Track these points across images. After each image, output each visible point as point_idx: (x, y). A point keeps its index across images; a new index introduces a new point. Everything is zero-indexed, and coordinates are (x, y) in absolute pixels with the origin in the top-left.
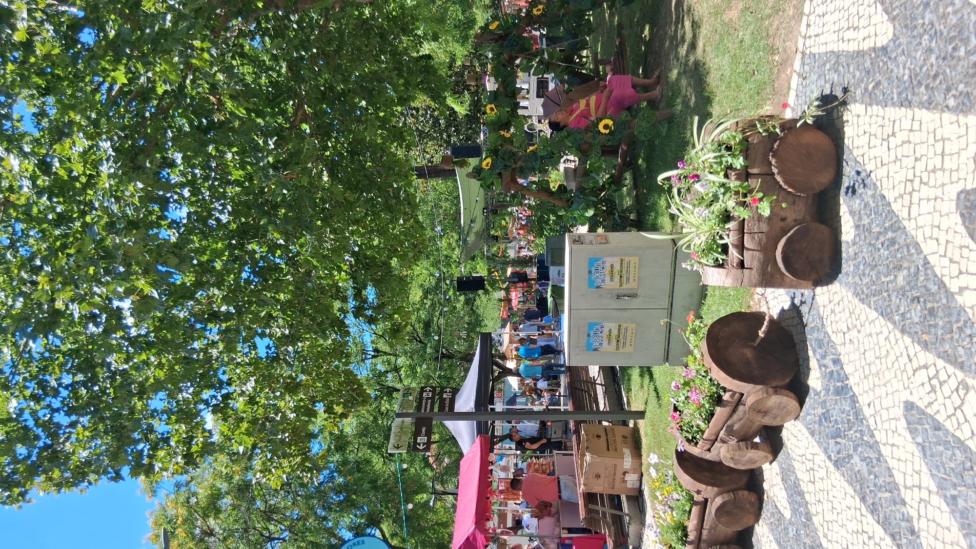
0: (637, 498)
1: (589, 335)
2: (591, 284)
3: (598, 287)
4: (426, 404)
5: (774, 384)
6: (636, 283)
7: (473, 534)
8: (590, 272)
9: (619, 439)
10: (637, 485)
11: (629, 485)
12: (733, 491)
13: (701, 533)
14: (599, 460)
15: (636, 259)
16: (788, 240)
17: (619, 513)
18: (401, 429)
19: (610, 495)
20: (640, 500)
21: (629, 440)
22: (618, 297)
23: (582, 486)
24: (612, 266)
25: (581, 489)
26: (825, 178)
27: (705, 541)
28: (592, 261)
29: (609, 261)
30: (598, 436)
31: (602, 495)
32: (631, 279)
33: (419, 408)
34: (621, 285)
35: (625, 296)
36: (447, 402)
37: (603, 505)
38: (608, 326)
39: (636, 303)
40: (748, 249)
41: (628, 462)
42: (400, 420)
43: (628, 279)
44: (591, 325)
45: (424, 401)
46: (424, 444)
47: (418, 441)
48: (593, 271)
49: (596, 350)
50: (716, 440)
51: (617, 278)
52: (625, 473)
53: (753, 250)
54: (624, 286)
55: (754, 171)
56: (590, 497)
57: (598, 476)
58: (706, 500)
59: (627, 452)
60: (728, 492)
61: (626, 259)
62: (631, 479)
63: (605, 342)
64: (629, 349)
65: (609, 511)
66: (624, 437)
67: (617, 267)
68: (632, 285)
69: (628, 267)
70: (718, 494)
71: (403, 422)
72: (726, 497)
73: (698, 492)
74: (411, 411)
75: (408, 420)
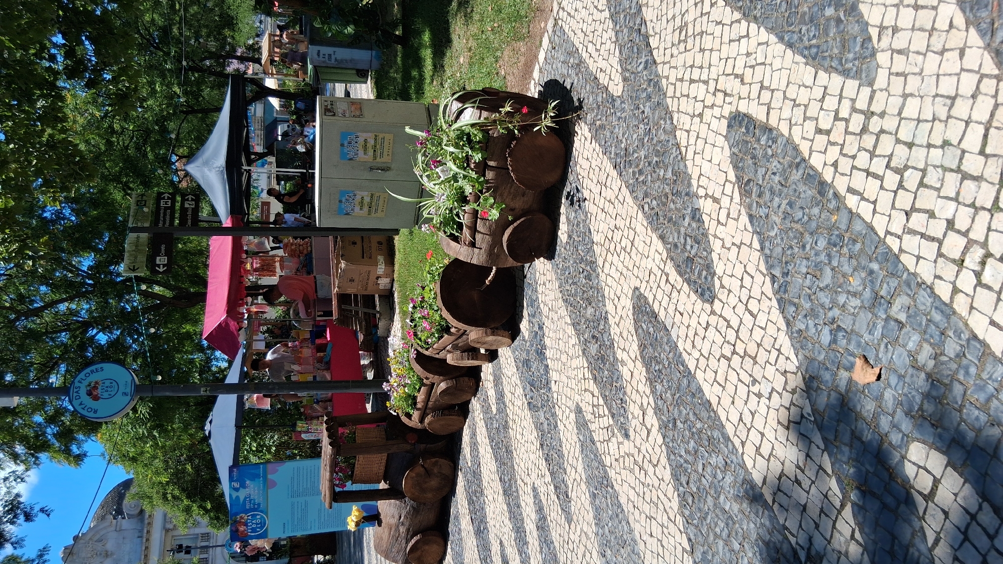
0: (388, 297)
1: (340, 201)
2: (343, 156)
3: (351, 159)
4: (165, 214)
5: (493, 326)
6: (390, 157)
7: (225, 321)
8: (342, 145)
9: (374, 245)
10: (389, 287)
11: (381, 287)
12: (455, 378)
13: (427, 404)
14: (353, 267)
15: (391, 136)
16: (515, 229)
17: (371, 311)
18: (137, 246)
19: (363, 296)
20: (391, 299)
21: (384, 246)
22: (371, 169)
23: (336, 289)
24: (366, 141)
25: (336, 290)
26: (552, 178)
27: (430, 409)
28: (344, 135)
29: (362, 136)
30: (354, 243)
31: (356, 296)
32: (385, 153)
33: (156, 222)
34: (375, 157)
35: (378, 169)
36: (190, 212)
37: (356, 305)
38: (360, 194)
39: (389, 175)
40: (479, 232)
41: (381, 269)
42: (134, 235)
43: (382, 154)
44: (343, 193)
45: (162, 212)
46: (164, 266)
47: (158, 262)
48: (346, 144)
49: (347, 214)
50: (444, 349)
51: (371, 152)
52: (378, 278)
53: (484, 234)
54: (378, 159)
55: (491, 163)
56: (344, 298)
57: (352, 280)
58: (433, 384)
59: (381, 258)
60: (452, 379)
61: (381, 136)
62: (384, 282)
63: (357, 209)
64: (380, 214)
65: (361, 311)
66: (380, 243)
67: (371, 142)
68: (386, 159)
69: (382, 143)
70: (442, 381)
71: (138, 237)
72: (450, 383)
73: (427, 378)
74: (147, 225)
75: (144, 236)
